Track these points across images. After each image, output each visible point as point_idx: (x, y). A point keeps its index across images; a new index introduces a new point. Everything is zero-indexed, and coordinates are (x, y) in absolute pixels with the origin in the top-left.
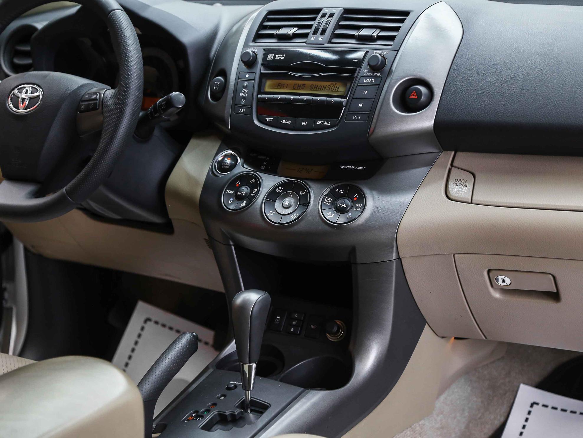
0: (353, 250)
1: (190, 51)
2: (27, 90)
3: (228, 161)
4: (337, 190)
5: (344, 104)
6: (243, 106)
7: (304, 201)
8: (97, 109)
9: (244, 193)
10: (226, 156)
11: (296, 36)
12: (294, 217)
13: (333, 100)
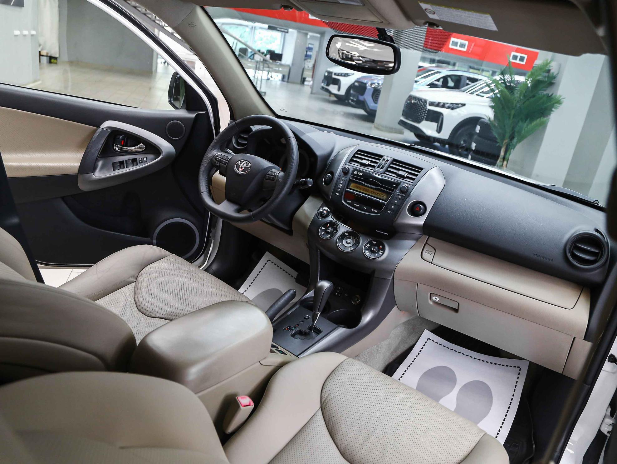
0: (374, 271)
1: (319, 159)
2: (244, 163)
3: (325, 212)
4: (373, 242)
5: (385, 204)
6: (338, 192)
7: (357, 243)
8: (274, 181)
9: (330, 231)
10: (325, 210)
11: (369, 165)
12: (351, 249)
13: (381, 201)
